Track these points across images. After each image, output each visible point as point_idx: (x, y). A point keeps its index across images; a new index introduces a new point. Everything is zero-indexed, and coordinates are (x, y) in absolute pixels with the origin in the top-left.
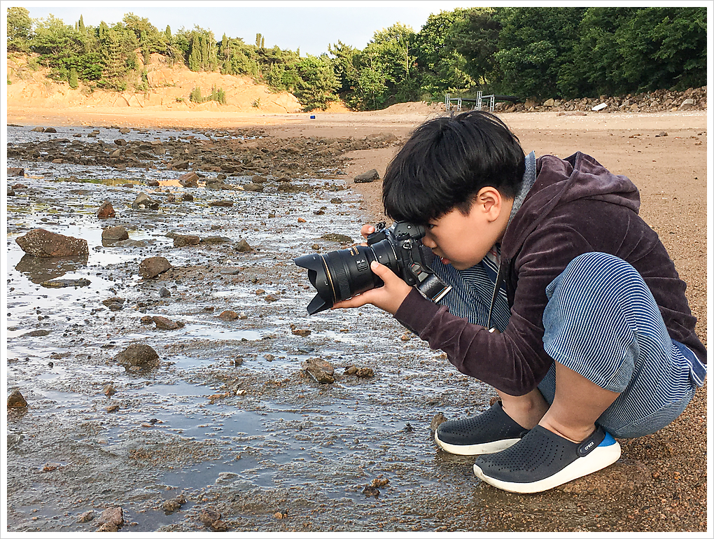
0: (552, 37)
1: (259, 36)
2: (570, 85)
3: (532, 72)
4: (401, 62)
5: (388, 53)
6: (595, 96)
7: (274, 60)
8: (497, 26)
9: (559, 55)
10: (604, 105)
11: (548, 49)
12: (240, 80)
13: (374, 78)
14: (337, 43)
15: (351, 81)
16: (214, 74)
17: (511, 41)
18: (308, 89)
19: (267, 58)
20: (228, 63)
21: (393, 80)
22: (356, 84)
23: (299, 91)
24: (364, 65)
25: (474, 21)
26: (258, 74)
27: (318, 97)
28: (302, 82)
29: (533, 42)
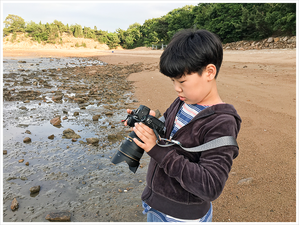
0: (184, 27)
1: (95, 27)
4: (138, 34)
5: (134, 31)
7: (100, 34)
8: (167, 24)
12: (90, 40)
13: (130, 40)
14: (118, 29)
15: (123, 40)
16: (82, 38)
17: (172, 29)
18: (111, 43)
19: (98, 34)
20: (86, 35)
21: (135, 40)
22: (125, 41)
23: (108, 43)
25: (160, 22)
26: (96, 38)
27: (114, 45)
28: (109, 40)
29: (179, 29)
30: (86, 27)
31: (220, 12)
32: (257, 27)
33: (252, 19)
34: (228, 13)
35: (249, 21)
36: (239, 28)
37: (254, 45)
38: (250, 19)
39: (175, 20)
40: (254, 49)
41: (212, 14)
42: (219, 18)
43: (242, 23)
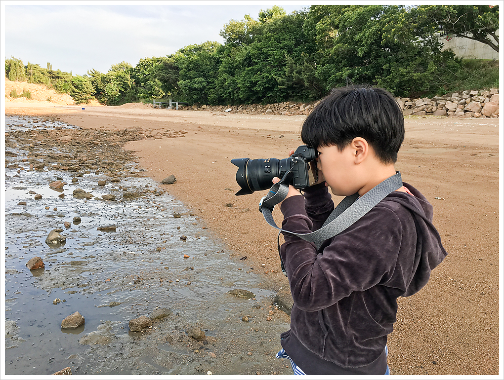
0: (204, 76)
2: (214, 99)
3: (196, 92)
4: (127, 82)
5: (120, 76)
6: (225, 105)
7: (58, 77)
8: (177, 68)
9: (208, 85)
10: (230, 109)
11: (203, 82)
12: (39, 87)
13: (113, 89)
14: (92, 70)
15: (101, 89)
16: (24, 83)
17: (185, 77)
18: (78, 93)
19: (54, 76)
20: (32, 77)
21: (123, 90)
22: (104, 91)
23: (73, 94)
24: (108, 82)
25: (166, 65)
26: (49, 84)
27: (84, 97)
28: (74, 89)
29: (196, 78)
30: (31, 63)
31: (256, 58)
32: (306, 84)
33: (299, 72)
34: (268, 61)
35: (295, 74)
36: (283, 84)
37: (303, 109)
38: (297, 73)
39: (190, 63)
40: (303, 114)
41: (245, 60)
42: (255, 67)
43: (286, 76)
